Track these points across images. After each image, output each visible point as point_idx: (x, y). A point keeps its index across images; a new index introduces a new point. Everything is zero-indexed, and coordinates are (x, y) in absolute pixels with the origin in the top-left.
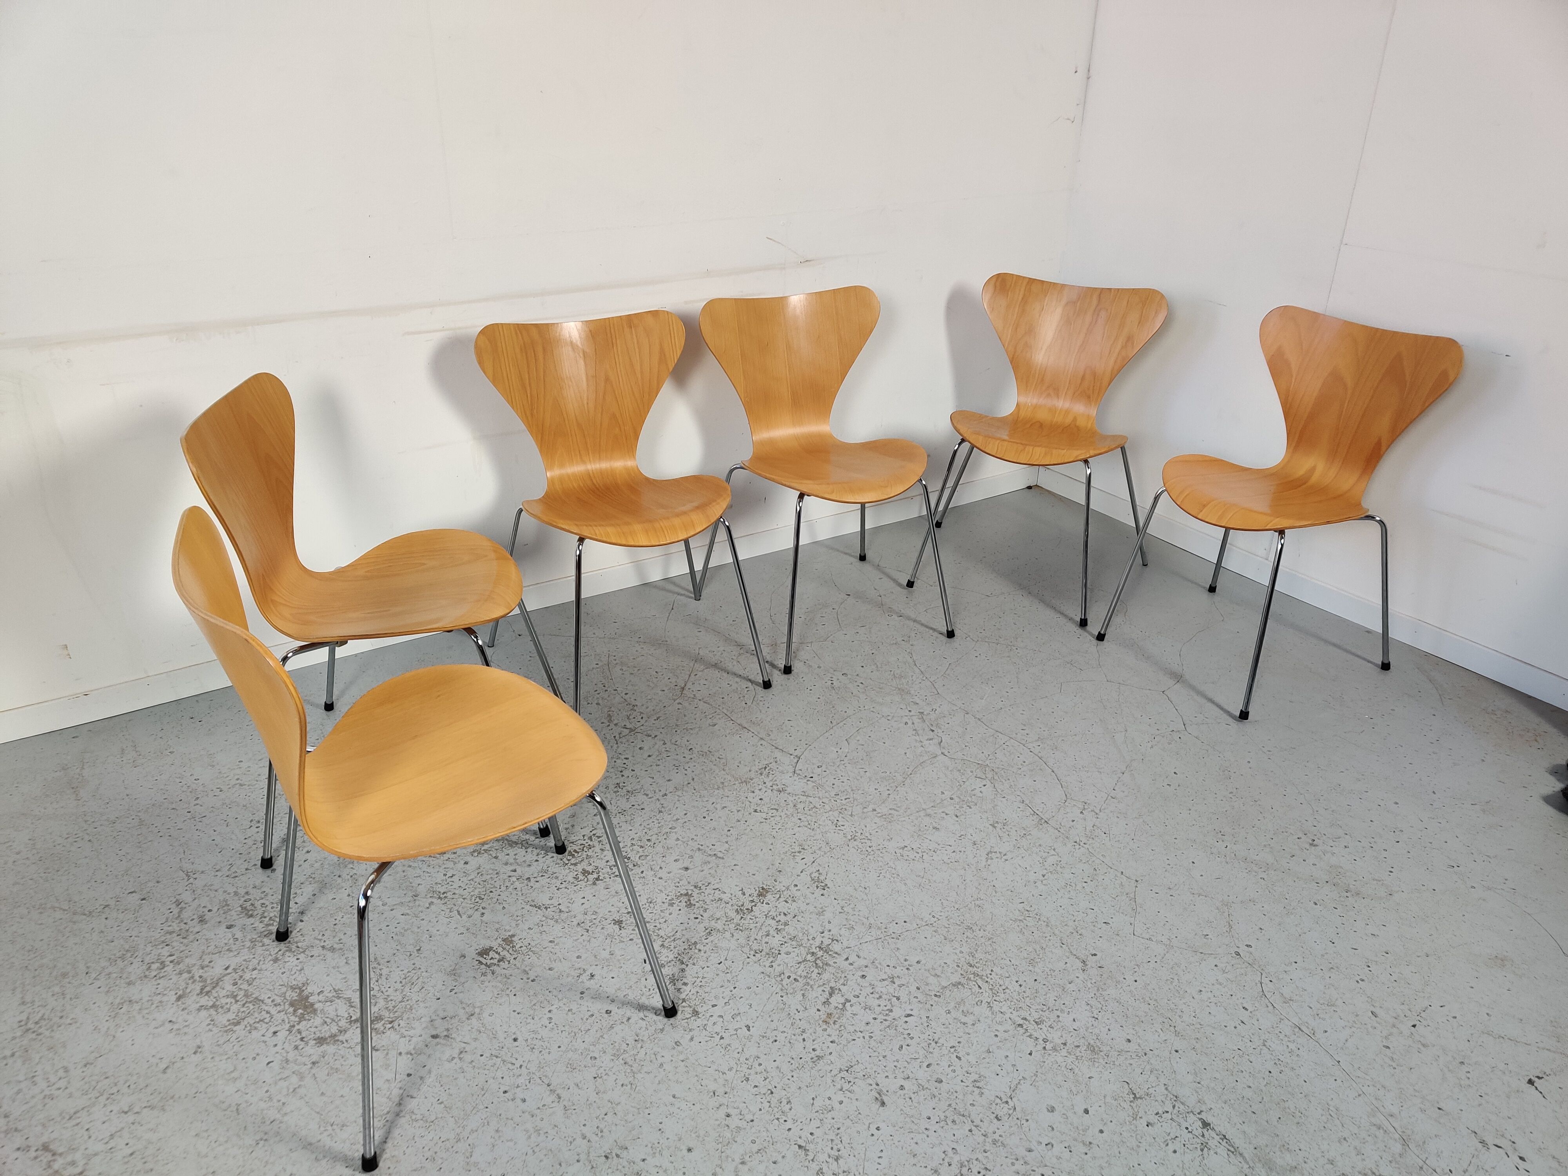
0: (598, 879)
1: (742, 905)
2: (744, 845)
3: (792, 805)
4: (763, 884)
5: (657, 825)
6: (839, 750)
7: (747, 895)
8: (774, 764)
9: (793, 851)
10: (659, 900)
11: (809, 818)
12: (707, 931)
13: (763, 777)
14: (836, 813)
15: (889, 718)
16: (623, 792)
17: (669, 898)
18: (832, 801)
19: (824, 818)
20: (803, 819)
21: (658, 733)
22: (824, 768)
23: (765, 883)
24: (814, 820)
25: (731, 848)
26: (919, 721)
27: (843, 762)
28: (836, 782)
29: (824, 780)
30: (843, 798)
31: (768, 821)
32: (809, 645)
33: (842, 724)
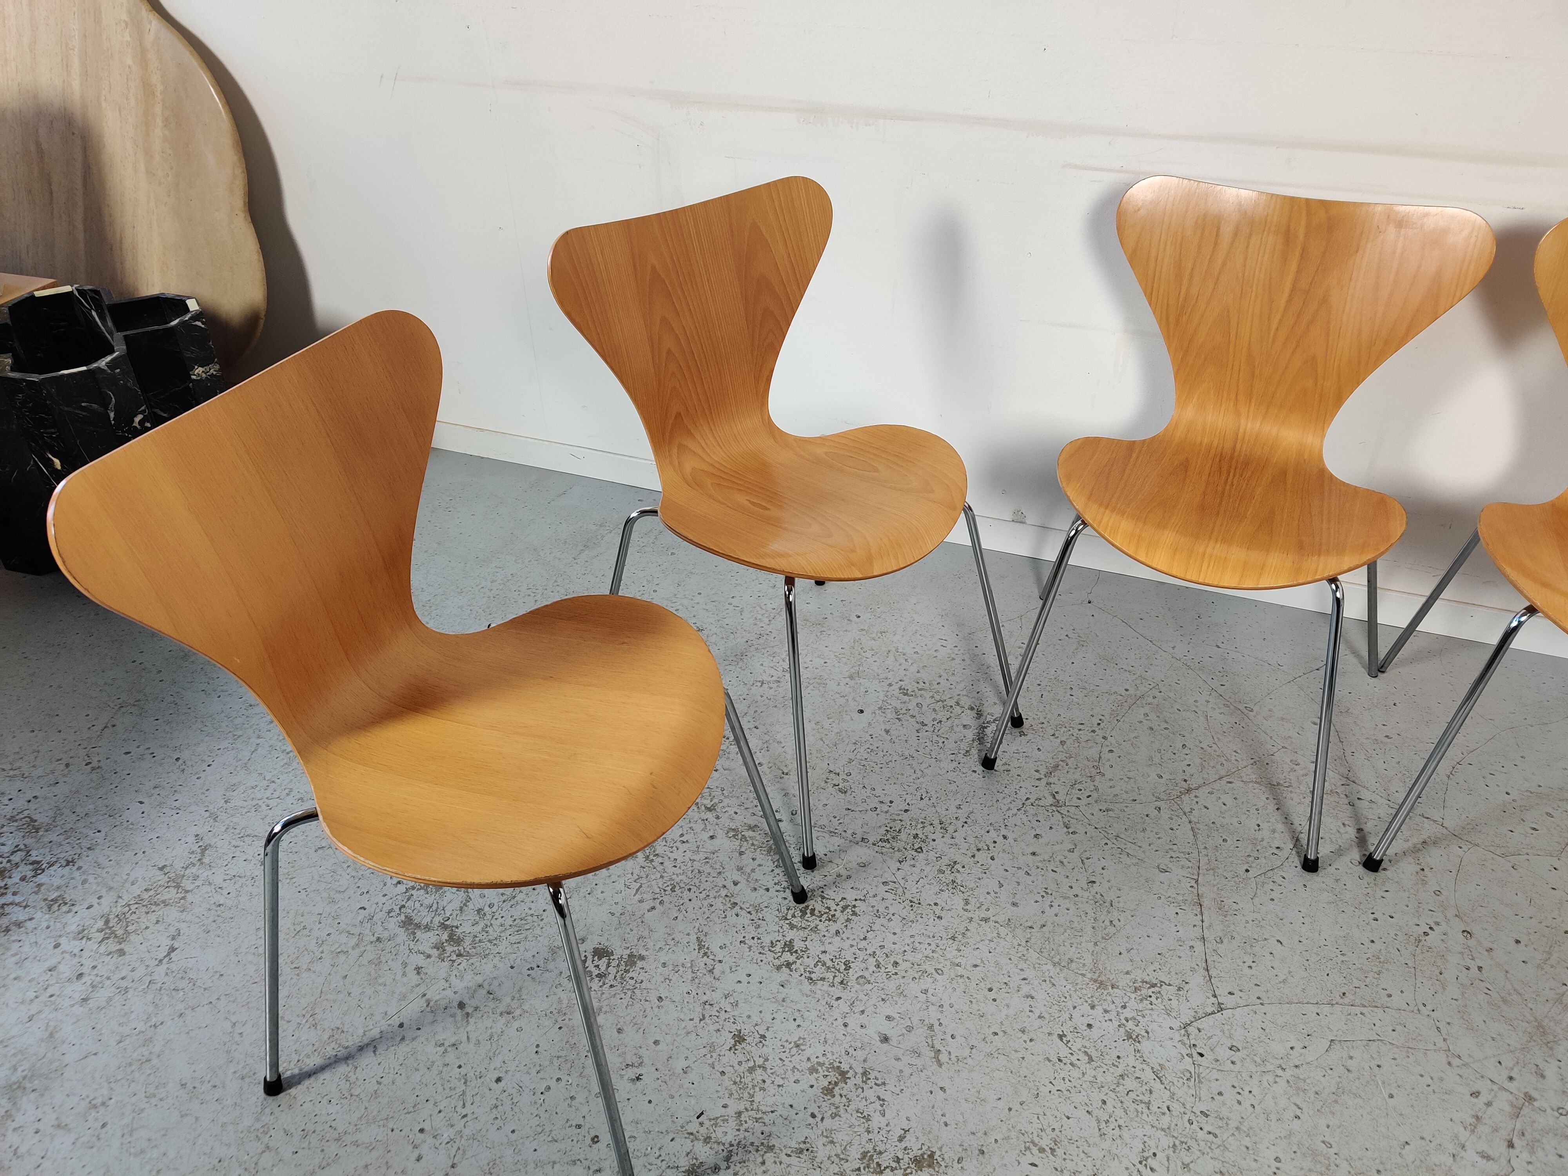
0: (788, 965)
1: (880, 1153)
2: (987, 1071)
3: (1119, 1071)
4: (940, 1149)
5: (928, 952)
6: (1298, 1049)
7: (903, 1145)
8: (1173, 989)
9: (1036, 1140)
10: (808, 1052)
11: (1119, 1112)
12: (802, 1146)
13: (1133, 996)
14: (1166, 1141)
15: (1456, 1062)
16: (948, 877)
17: (821, 1059)
18: (1186, 1118)
19: (1139, 1132)
20: (1109, 1106)
21: (1081, 830)
22: (1237, 1056)
23: (944, 1150)
24: (1121, 1122)
25: (969, 1061)
26: (1507, 1108)
27: (1279, 1072)
28: (1230, 1096)
29: (1215, 1075)
30: (1207, 1128)
31: (1059, 1065)
32: (1465, 848)
33: (1358, 1010)
